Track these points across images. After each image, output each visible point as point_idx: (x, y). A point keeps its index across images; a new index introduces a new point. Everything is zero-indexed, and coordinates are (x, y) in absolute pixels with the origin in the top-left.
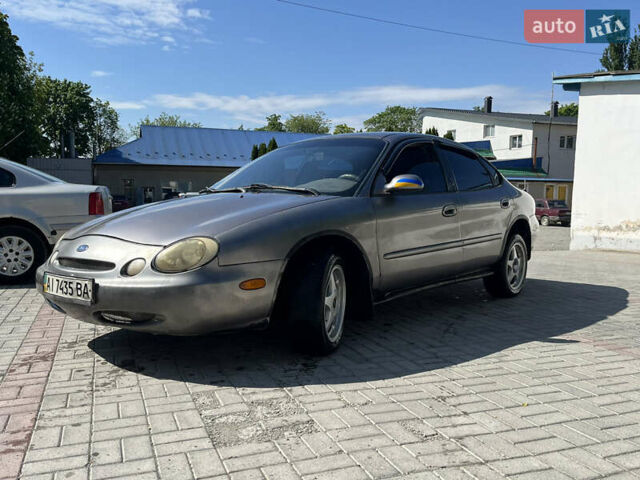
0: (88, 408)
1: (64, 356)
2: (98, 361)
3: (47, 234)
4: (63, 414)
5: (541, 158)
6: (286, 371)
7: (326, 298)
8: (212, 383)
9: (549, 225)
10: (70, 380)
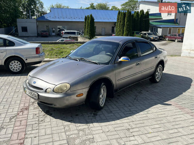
0: (38, 130)
1: (31, 108)
2: (40, 110)
3: (25, 60)
4: (32, 133)
5: (177, 19)
6: (89, 117)
7: (100, 96)
8: (69, 121)
9: (178, 42)
10: (33, 119)
